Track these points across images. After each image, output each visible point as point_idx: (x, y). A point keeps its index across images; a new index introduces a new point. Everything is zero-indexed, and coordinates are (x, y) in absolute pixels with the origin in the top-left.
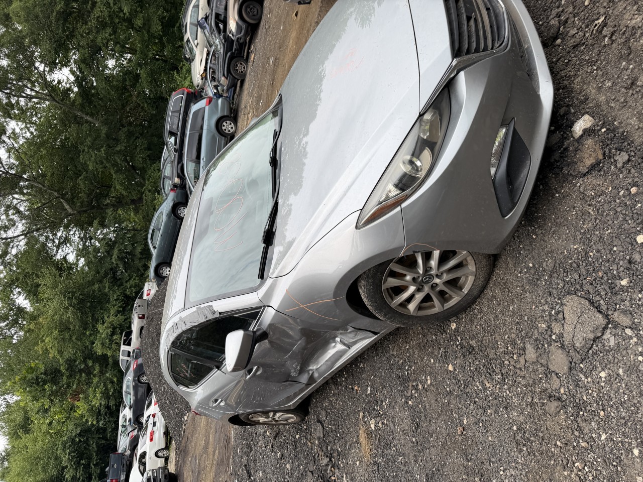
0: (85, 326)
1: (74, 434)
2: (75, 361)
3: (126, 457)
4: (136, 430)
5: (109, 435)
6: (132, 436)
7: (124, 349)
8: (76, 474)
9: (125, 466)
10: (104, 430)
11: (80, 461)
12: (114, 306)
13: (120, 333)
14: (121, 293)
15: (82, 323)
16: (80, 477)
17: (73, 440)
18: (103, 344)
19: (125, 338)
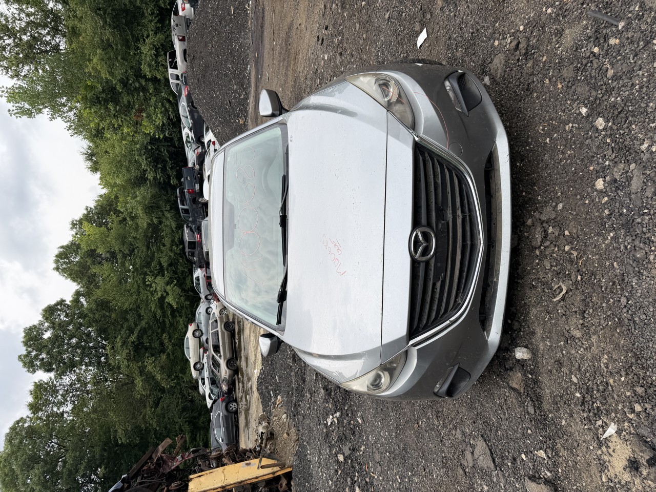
0: (127, 44)
1: (145, 142)
2: (128, 79)
3: (196, 171)
4: (200, 148)
5: (176, 144)
6: (198, 153)
7: (172, 72)
8: (157, 175)
9: (197, 178)
10: (172, 139)
11: (157, 165)
12: (151, 21)
13: (164, 54)
14: (155, 5)
15: (122, 41)
16: (160, 178)
17: (146, 147)
18: (150, 66)
19: (170, 60)
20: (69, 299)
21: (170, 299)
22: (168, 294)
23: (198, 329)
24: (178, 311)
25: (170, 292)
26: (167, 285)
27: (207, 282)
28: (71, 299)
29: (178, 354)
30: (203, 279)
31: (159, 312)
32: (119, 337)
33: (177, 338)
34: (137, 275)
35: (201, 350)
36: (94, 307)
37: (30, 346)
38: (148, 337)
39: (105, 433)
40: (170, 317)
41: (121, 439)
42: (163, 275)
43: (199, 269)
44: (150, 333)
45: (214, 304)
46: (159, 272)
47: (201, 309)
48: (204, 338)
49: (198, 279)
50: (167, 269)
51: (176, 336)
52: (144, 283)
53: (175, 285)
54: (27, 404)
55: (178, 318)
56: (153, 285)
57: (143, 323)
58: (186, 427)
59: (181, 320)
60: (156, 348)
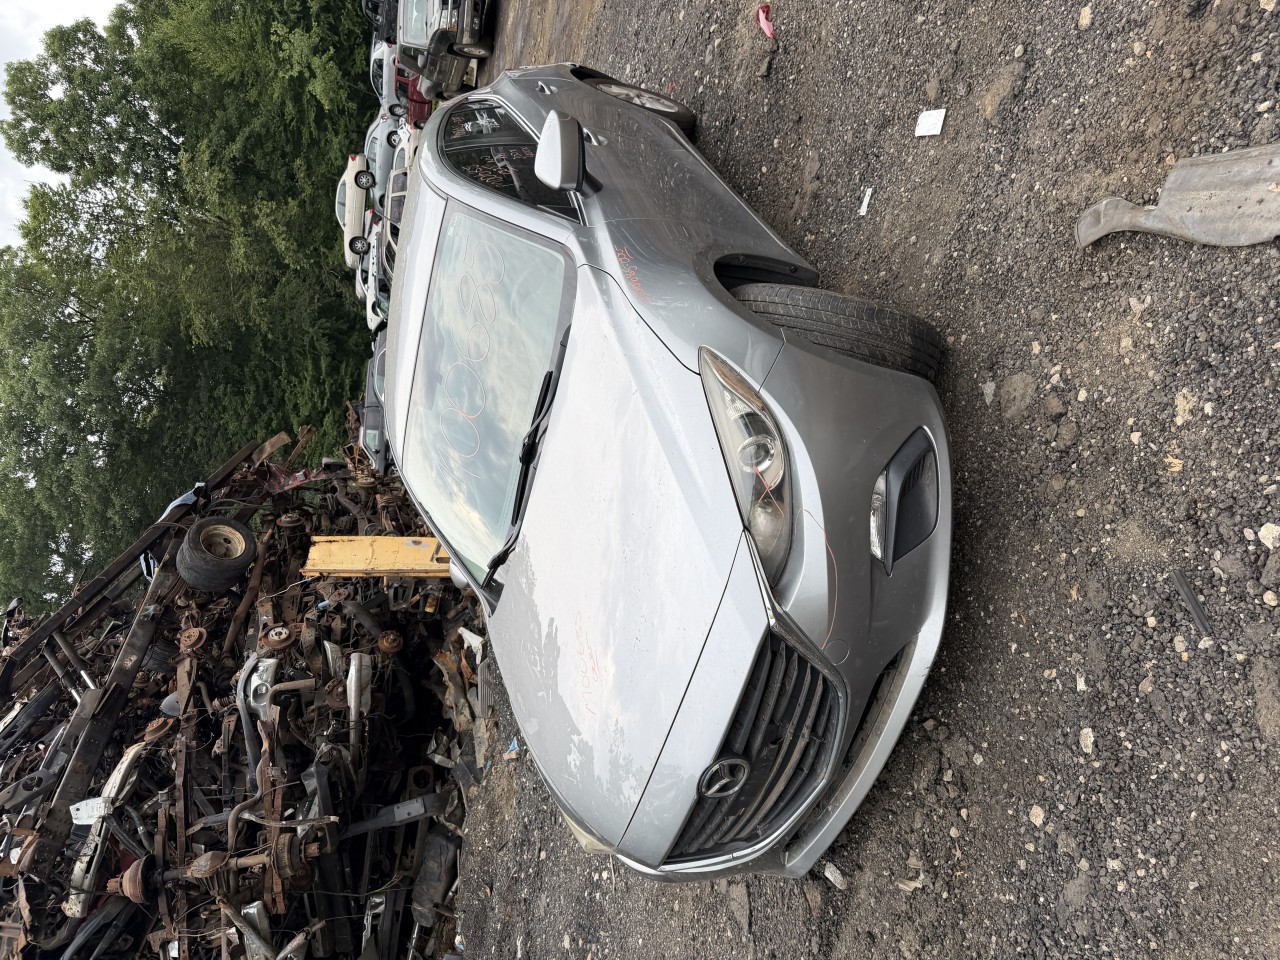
20: (102, 23)
21: (317, 87)
22: (313, 75)
23: (366, 171)
24: (331, 119)
25: (318, 71)
26: (315, 55)
27: (397, 81)
28: (107, 23)
29: (323, 206)
30: (390, 68)
31: (290, 107)
32: (206, 141)
33: (323, 175)
34: (252, 11)
35: (369, 214)
36: (157, 58)
37: (21, 108)
38: (265, 155)
39: (170, 315)
40: (313, 125)
41: (198, 337)
42: (308, 29)
43: (385, 44)
44: (269, 146)
45: (405, 130)
46: (299, 19)
47: (379, 130)
48: (376, 193)
49: (380, 64)
50: (318, 16)
51: (323, 169)
52: (267, 34)
53: (331, 59)
54: (18, 224)
55: (330, 135)
56: (285, 45)
57: (256, 124)
58: (324, 346)
59: (336, 140)
60: (278, 182)
